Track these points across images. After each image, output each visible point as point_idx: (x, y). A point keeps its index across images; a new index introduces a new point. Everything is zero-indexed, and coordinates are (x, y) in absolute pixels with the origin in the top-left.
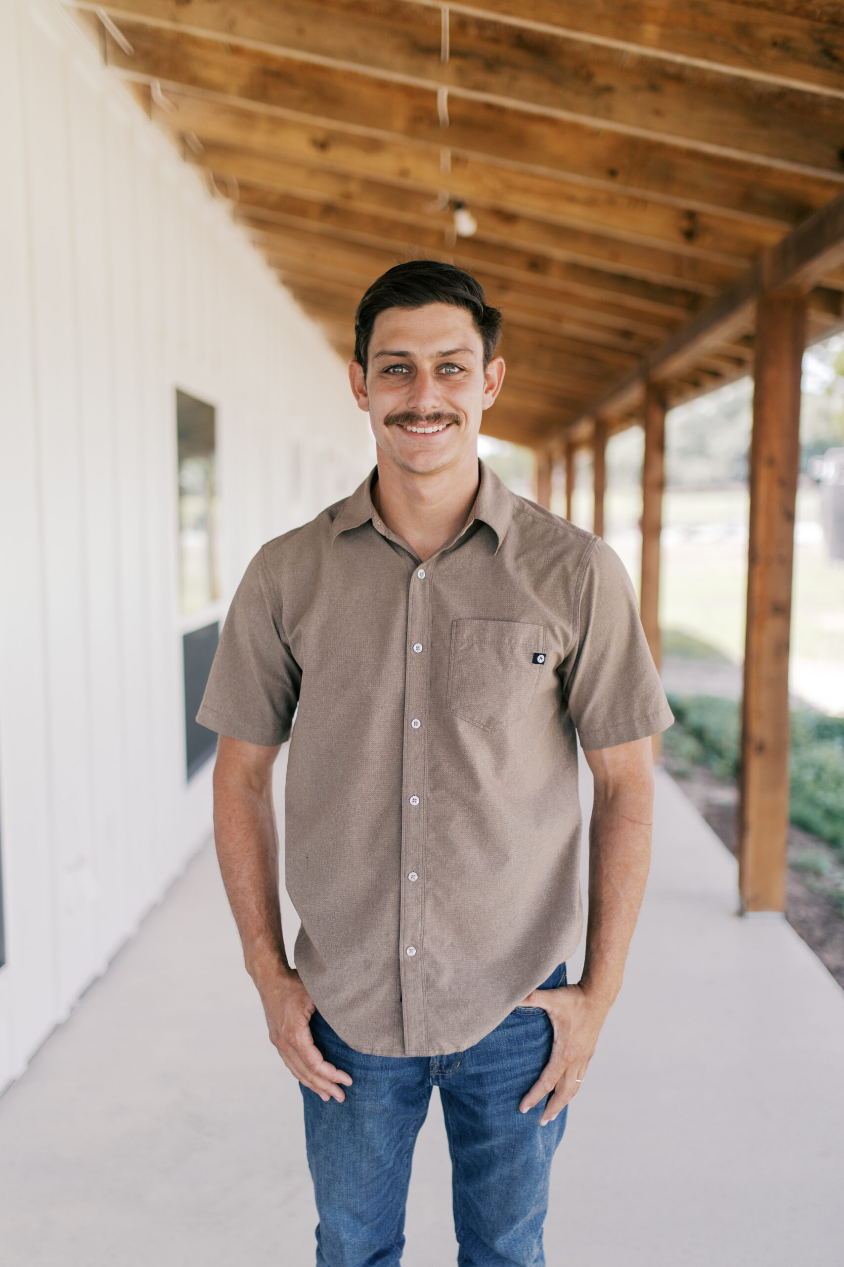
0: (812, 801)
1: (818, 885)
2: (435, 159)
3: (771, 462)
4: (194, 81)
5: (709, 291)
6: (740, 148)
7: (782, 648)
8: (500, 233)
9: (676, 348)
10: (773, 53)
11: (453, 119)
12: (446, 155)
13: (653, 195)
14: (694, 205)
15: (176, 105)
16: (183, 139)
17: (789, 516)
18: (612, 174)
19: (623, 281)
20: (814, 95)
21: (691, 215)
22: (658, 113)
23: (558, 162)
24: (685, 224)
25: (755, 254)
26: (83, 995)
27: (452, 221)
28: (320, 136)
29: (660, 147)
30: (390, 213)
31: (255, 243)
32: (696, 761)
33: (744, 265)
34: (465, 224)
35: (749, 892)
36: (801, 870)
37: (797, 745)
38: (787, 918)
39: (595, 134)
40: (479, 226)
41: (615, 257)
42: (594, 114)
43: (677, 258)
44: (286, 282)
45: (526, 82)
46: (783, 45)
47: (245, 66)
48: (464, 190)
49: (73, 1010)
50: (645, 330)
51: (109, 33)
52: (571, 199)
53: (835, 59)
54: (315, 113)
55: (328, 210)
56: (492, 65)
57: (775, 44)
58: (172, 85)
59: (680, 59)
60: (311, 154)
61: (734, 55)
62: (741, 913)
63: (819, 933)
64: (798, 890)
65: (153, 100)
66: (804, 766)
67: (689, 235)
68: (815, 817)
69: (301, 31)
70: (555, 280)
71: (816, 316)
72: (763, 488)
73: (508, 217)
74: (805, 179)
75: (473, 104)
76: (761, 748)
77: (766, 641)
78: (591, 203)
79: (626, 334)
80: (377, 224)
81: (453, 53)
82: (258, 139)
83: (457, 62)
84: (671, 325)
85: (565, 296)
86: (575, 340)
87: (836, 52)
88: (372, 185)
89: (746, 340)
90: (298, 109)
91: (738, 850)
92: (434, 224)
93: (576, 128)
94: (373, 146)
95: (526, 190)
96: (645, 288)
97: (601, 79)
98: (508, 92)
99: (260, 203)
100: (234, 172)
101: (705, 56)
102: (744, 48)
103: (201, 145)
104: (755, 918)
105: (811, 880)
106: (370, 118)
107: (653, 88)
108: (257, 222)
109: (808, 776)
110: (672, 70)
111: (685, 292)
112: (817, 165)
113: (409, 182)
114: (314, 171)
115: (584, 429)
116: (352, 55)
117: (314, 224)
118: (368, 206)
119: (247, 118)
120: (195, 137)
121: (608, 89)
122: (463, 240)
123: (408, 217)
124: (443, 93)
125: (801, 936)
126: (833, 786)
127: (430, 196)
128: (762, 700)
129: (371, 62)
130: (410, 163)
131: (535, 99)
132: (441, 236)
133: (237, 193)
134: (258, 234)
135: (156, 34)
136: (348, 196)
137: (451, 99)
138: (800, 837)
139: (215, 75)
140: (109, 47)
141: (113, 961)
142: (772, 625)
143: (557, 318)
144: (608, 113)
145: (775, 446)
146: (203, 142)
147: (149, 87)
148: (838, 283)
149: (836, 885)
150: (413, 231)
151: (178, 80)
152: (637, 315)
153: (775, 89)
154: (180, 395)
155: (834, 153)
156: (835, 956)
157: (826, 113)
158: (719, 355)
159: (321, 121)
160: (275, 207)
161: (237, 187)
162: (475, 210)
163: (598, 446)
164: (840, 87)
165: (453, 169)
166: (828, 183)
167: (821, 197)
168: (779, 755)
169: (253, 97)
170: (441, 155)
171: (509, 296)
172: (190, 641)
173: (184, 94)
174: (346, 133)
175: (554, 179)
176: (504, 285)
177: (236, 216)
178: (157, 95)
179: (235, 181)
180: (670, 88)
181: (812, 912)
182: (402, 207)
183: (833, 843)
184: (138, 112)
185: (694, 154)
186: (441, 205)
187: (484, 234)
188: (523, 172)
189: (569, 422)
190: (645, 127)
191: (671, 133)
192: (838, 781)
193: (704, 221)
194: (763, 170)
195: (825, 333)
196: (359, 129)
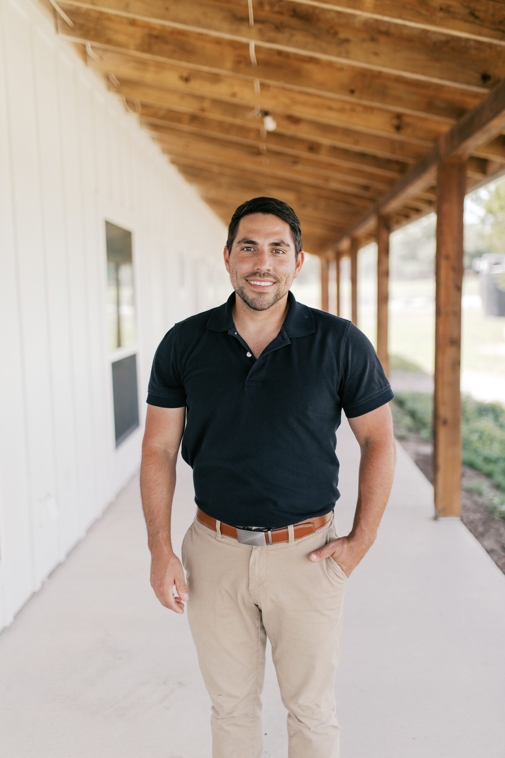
0: (477, 453)
1: (480, 500)
2: (249, 84)
3: (447, 257)
4: (109, 41)
5: (411, 161)
6: (424, 74)
7: (456, 364)
8: (291, 130)
9: (394, 195)
10: (440, 14)
11: (259, 62)
12: (257, 83)
13: (375, 104)
14: (399, 109)
15: (102, 58)
16: (107, 78)
17: (459, 289)
18: (352, 92)
19: (363, 156)
20: (467, 40)
21: (399, 116)
22: (376, 54)
23: (321, 85)
24: (395, 122)
25: (435, 138)
26: (51, 575)
27: (262, 123)
28: (185, 74)
29: (379, 75)
30: (229, 119)
31: (153, 139)
32: (410, 430)
33: (430, 145)
34: (270, 124)
35: (440, 506)
36: (470, 491)
37: (467, 420)
38: (462, 520)
39: (341, 69)
40: (278, 126)
41: (356, 143)
42: (339, 55)
43: (392, 142)
44: (173, 162)
45: (299, 37)
46: (446, 10)
47: (139, 32)
48: (268, 104)
49: (43, 584)
50: (377, 185)
51: (59, 14)
52: (330, 109)
53: (477, 18)
54: (179, 59)
55: (194, 118)
56: (279, 27)
57: (441, 9)
58: (96, 44)
59: (386, 19)
60: (180, 85)
61: (418, 16)
62: (436, 518)
63: (481, 529)
64: (468, 503)
65: (88, 55)
66: (473, 431)
67: (398, 128)
68: (479, 461)
69: (167, 9)
70: (323, 157)
71: (472, 174)
72: (443, 273)
73: (294, 120)
74: (463, 93)
75: (271, 50)
76: (445, 423)
77: (447, 360)
78: (342, 110)
79: (366, 188)
80: (221, 125)
81: (256, 21)
82: (149, 76)
83: (259, 26)
84: (391, 182)
85: (331, 166)
86: (337, 192)
87: (477, 13)
88: (217, 102)
89: (432, 189)
90: (170, 57)
91: (434, 481)
92: (254, 125)
93: (330, 65)
94: (216, 79)
95: (304, 104)
96: (375, 160)
97: (343, 35)
98: (288, 43)
99: (154, 115)
100: (139, 97)
101: (401, 17)
102: (423, 12)
103: (118, 82)
104: (443, 520)
105: (476, 498)
107: (373, 40)
108: (154, 127)
109: (475, 437)
110: (383, 28)
111: (397, 162)
112: (468, 83)
113: (237, 101)
114: (184, 95)
115: (345, 244)
116: (198, 23)
117: (186, 127)
118: (215, 115)
119: (143, 64)
120: (113, 76)
121: (347, 41)
122: (271, 134)
123: (238, 121)
124: (252, 44)
125: (471, 531)
126: (489, 442)
127: (251, 109)
128: (445, 395)
129: (209, 27)
130: (237, 89)
131: (304, 47)
132: (258, 132)
133: (140, 108)
134: (154, 133)
135: (86, 14)
136: (203, 110)
137: (258, 49)
138: (469, 472)
139: (121, 38)
140: (59, 23)
141: (69, 555)
142: (450, 351)
143: (327, 179)
144: (347, 55)
145: (450, 248)
146: (119, 79)
147: (84, 46)
148: (483, 154)
149: (491, 500)
150: (242, 130)
151: (100, 42)
152: (371, 176)
153: (443, 38)
154: (108, 224)
155: (478, 76)
156: (490, 543)
157: (473, 52)
158: (418, 199)
159: (184, 64)
160: (163, 118)
161: (140, 106)
162: (276, 116)
163: (353, 253)
164: (480, 34)
165: (261, 92)
166: (476, 95)
167: (473, 103)
168: (455, 426)
169: (143, 51)
170: (255, 82)
171: (299, 167)
172: (117, 366)
173: (105, 50)
174: (200, 71)
175: (319, 96)
176: (296, 160)
177: (141, 124)
178: (89, 50)
179: (139, 102)
180: (383, 40)
181: (477, 516)
182: (235, 115)
183: (489, 475)
184: (79, 61)
185: (399, 80)
186: (256, 113)
187: (282, 130)
188: (301, 93)
189: (337, 240)
190: (369, 63)
191: (384, 66)
192: (492, 440)
193: (406, 120)
194: (440, 88)
195: (477, 184)
196: (206, 69)
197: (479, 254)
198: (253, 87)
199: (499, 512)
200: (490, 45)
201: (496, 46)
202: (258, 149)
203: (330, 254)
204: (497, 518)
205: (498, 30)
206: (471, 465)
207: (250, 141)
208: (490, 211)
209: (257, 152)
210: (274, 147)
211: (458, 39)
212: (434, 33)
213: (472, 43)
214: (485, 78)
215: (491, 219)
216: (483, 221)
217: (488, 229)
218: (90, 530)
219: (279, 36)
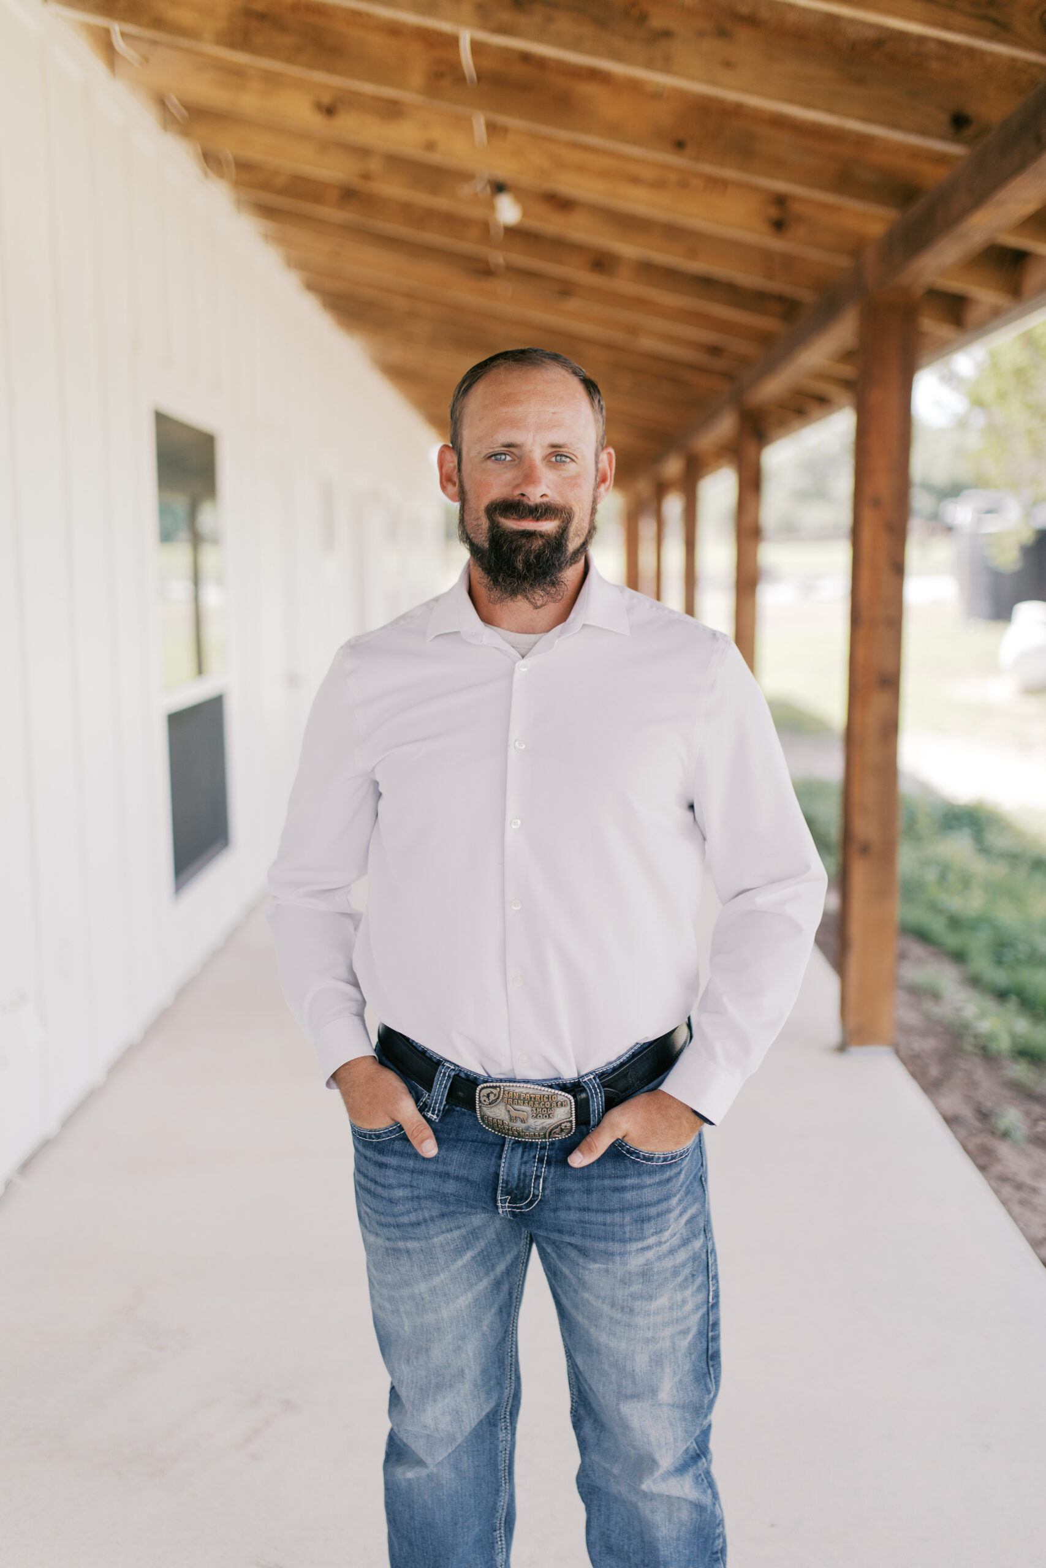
0: (934, 908)
1: (936, 1010)
2: (463, 124)
3: (877, 503)
4: (158, 23)
5: (806, 296)
6: (830, 110)
7: (890, 729)
8: (553, 224)
9: (770, 367)
11: (480, 76)
12: (479, 122)
13: (730, 173)
14: (781, 186)
15: (146, 59)
16: (161, 102)
17: (898, 569)
18: (679, 145)
19: (706, 284)
20: (922, 39)
21: (780, 200)
22: (728, 65)
23: (613, 130)
24: (773, 212)
25: (856, 248)
26: (26, 1166)
27: (492, 207)
28: (326, 99)
29: (737, 111)
30: (422, 199)
31: (266, 237)
33: (844, 262)
34: (508, 211)
35: (852, 1021)
38: (897, 1053)
39: (657, 95)
40: (525, 214)
41: (692, 254)
42: (649, 65)
43: (767, 255)
44: (311, 286)
45: (564, 24)
47: (222, 5)
48: (504, 168)
49: (8, 1185)
50: (739, 346)
52: (635, 180)
54: (311, 66)
55: (349, 195)
58: (130, 28)
60: (316, 121)
62: (842, 1048)
63: (934, 1071)
65: (116, 51)
66: (926, 863)
67: (779, 226)
68: (937, 925)
70: (623, 284)
71: (931, 325)
72: (867, 534)
73: (562, 204)
74: (915, 154)
75: (506, 52)
76: (865, 850)
77: (869, 721)
78: (659, 185)
79: (715, 350)
80: (407, 212)
82: (250, 102)
84: (765, 339)
85: (640, 303)
86: (655, 357)
88: (397, 163)
89: (847, 356)
90: (290, 60)
91: (840, 970)
92: (475, 212)
93: (634, 86)
94: (392, 110)
95: (580, 169)
96: (732, 293)
97: (657, 22)
98: (540, 36)
99: (265, 186)
100: (229, 146)
103: (185, 112)
104: (857, 1053)
105: (929, 1006)
106: (377, 72)
107: (722, 33)
108: (267, 211)
109: (930, 875)
110: (744, 10)
111: (780, 299)
112: (923, 132)
113: (435, 158)
114: (326, 145)
115: (673, 467)
117: (333, 214)
118: (393, 189)
119: (236, 74)
120: (174, 99)
121: (667, 34)
122: (513, 232)
123: (442, 203)
124: (466, 37)
125: (914, 1075)
126: (960, 887)
127: (466, 176)
128: (867, 791)
130: (437, 133)
131: (575, 45)
132: (485, 227)
133: (232, 170)
134: (270, 226)
136: (366, 177)
137: (477, 48)
138: (917, 949)
139: (184, 16)
141: (69, 1121)
142: (878, 701)
143: (633, 330)
144: (666, 65)
145: (882, 483)
146: (187, 107)
147: (107, 31)
148: (955, 285)
149: (958, 1010)
150: (452, 222)
151: (138, 23)
152: (725, 327)
153: (871, 34)
154: (162, 420)
155: (944, 118)
156: (953, 1102)
157: (935, 65)
158: (821, 376)
159: (320, 77)
160: (285, 191)
161: (233, 165)
162: (521, 194)
163: (689, 486)
164: (946, 26)
165: (489, 141)
166: (941, 159)
167: (933, 176)
168: (886, 855)
169: (232, 45)
170: (474, 121)
171: (573, 304)
172: (178, 721)
173: (154, 43)
174: (357, 94)
175: (612, 154)
176: (566, 289)
177: (239, 203)
178: (119, 43)
179: (231, 158)
180: (744, 34)
181: (928, 1045)
182: (434, 189)
183: (958, 957)
184: (97, 66)
185: (779, 122)
186: (480, 187)
187: (535, 224)
188: (575, 145)
189: (656, 458)
190: (713, 83)
191: (746, 91)
192: (966, 881)
193: (797, 208)
194: (864, 141)
195: (944, 348)
196: (368, 88)
197: (954, 491)
198: (470, 131)
199: (976, 1036)
200: (971, 52)
201: (982, 53)
202: (487, 263)
203: (644, 486)
204: (968, 1047)
205: (984, 18)
206: (922, 936)
207: (469, 246)
208: (978, 402)
209: (484, 270)
210: (520, 259)
211: (902, 37)
212: (852, 21)
213: (931, 47)
214: (960, 122)
215: (979, 420)
216: (962, 424)
217: (973, 441)
218: (116, 1068)
219: (522, 20)
